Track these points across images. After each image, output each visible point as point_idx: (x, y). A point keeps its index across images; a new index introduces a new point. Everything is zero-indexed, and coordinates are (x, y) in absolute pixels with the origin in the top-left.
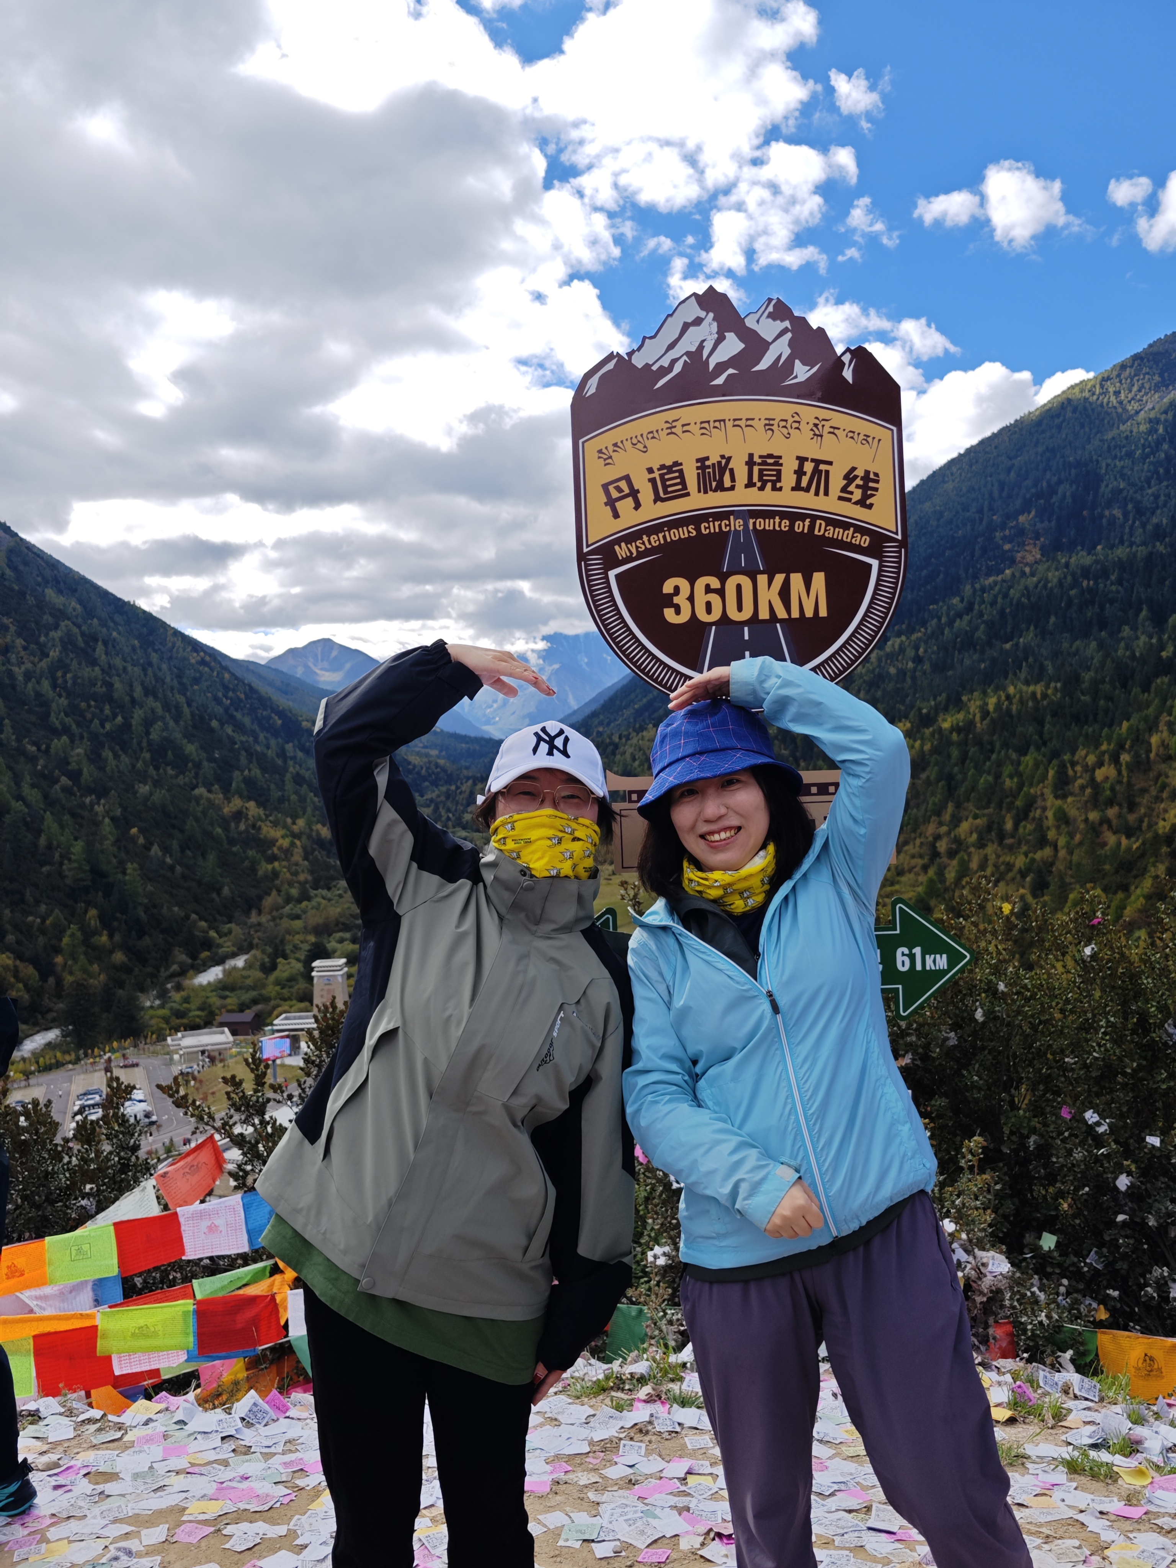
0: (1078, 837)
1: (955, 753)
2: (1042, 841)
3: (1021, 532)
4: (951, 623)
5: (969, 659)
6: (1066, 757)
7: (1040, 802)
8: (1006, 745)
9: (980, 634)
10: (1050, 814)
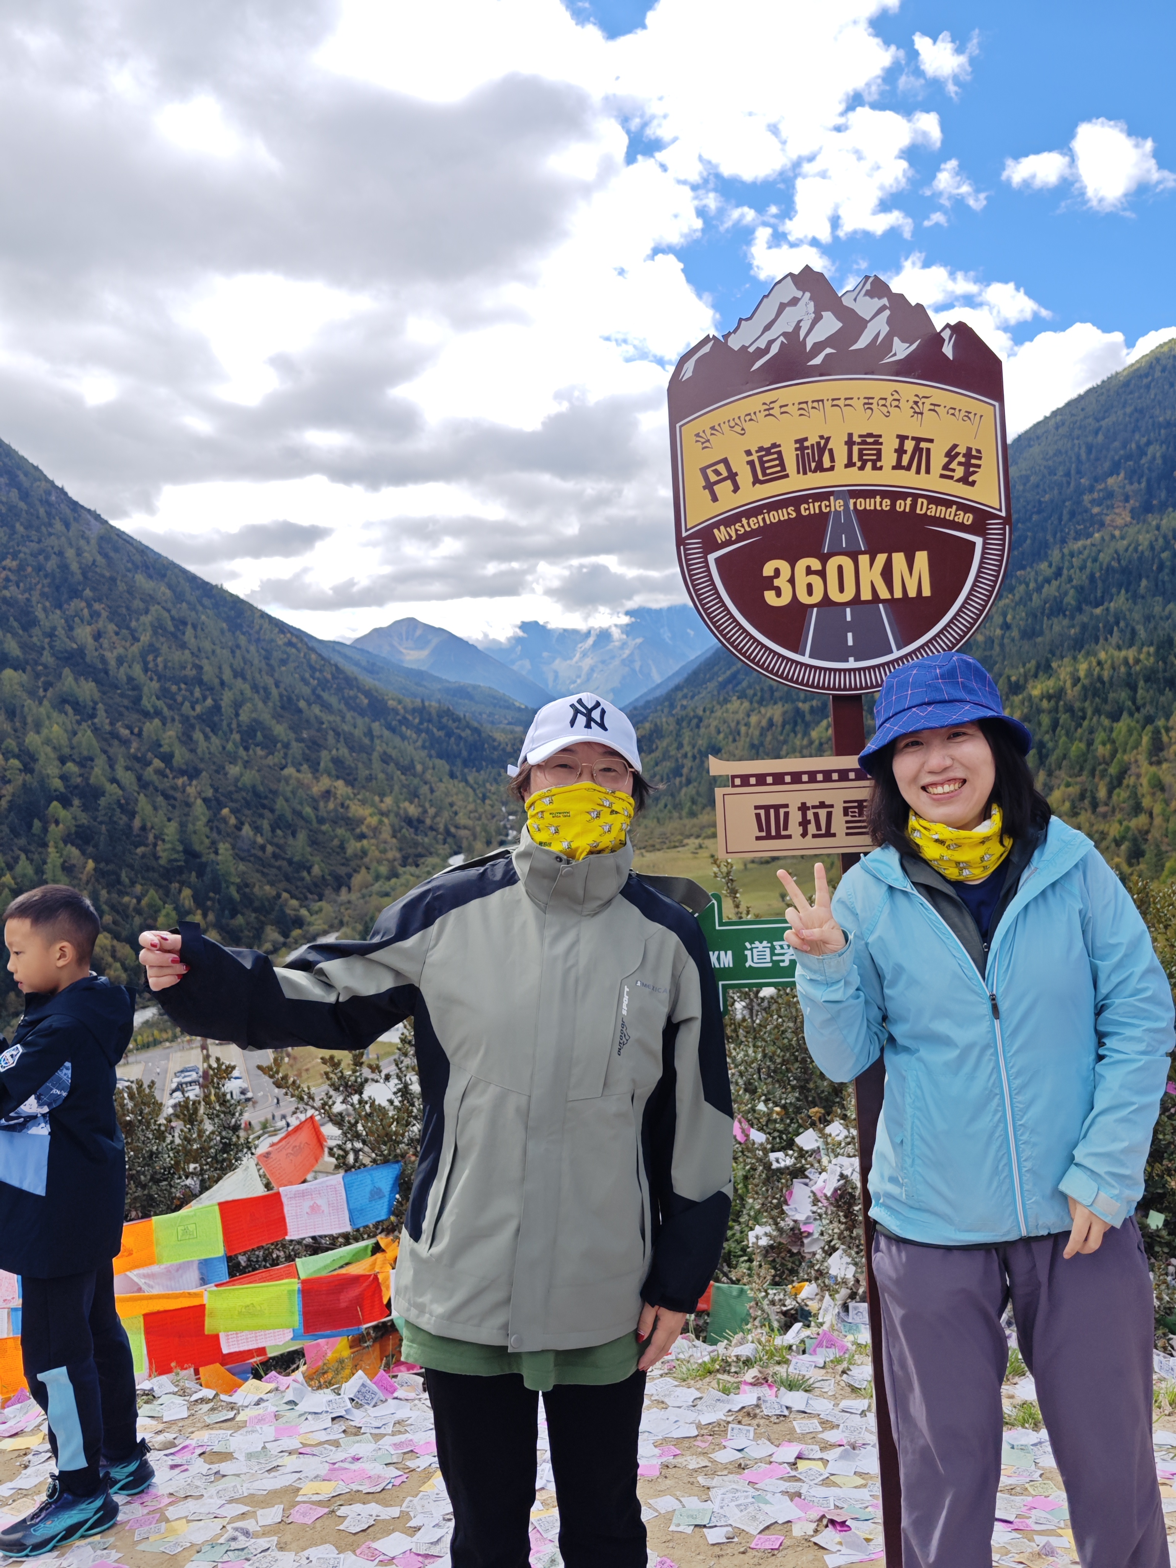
1: (1046, 720)
2: (1137, 809)
3: (1110, 495)
4: (1039, 589)
5: (1058, 626)
6: (1161, 723)
7: (1133, 769)
8: (1097, 711)
9: (1070, 599)
10: (1144, 781)
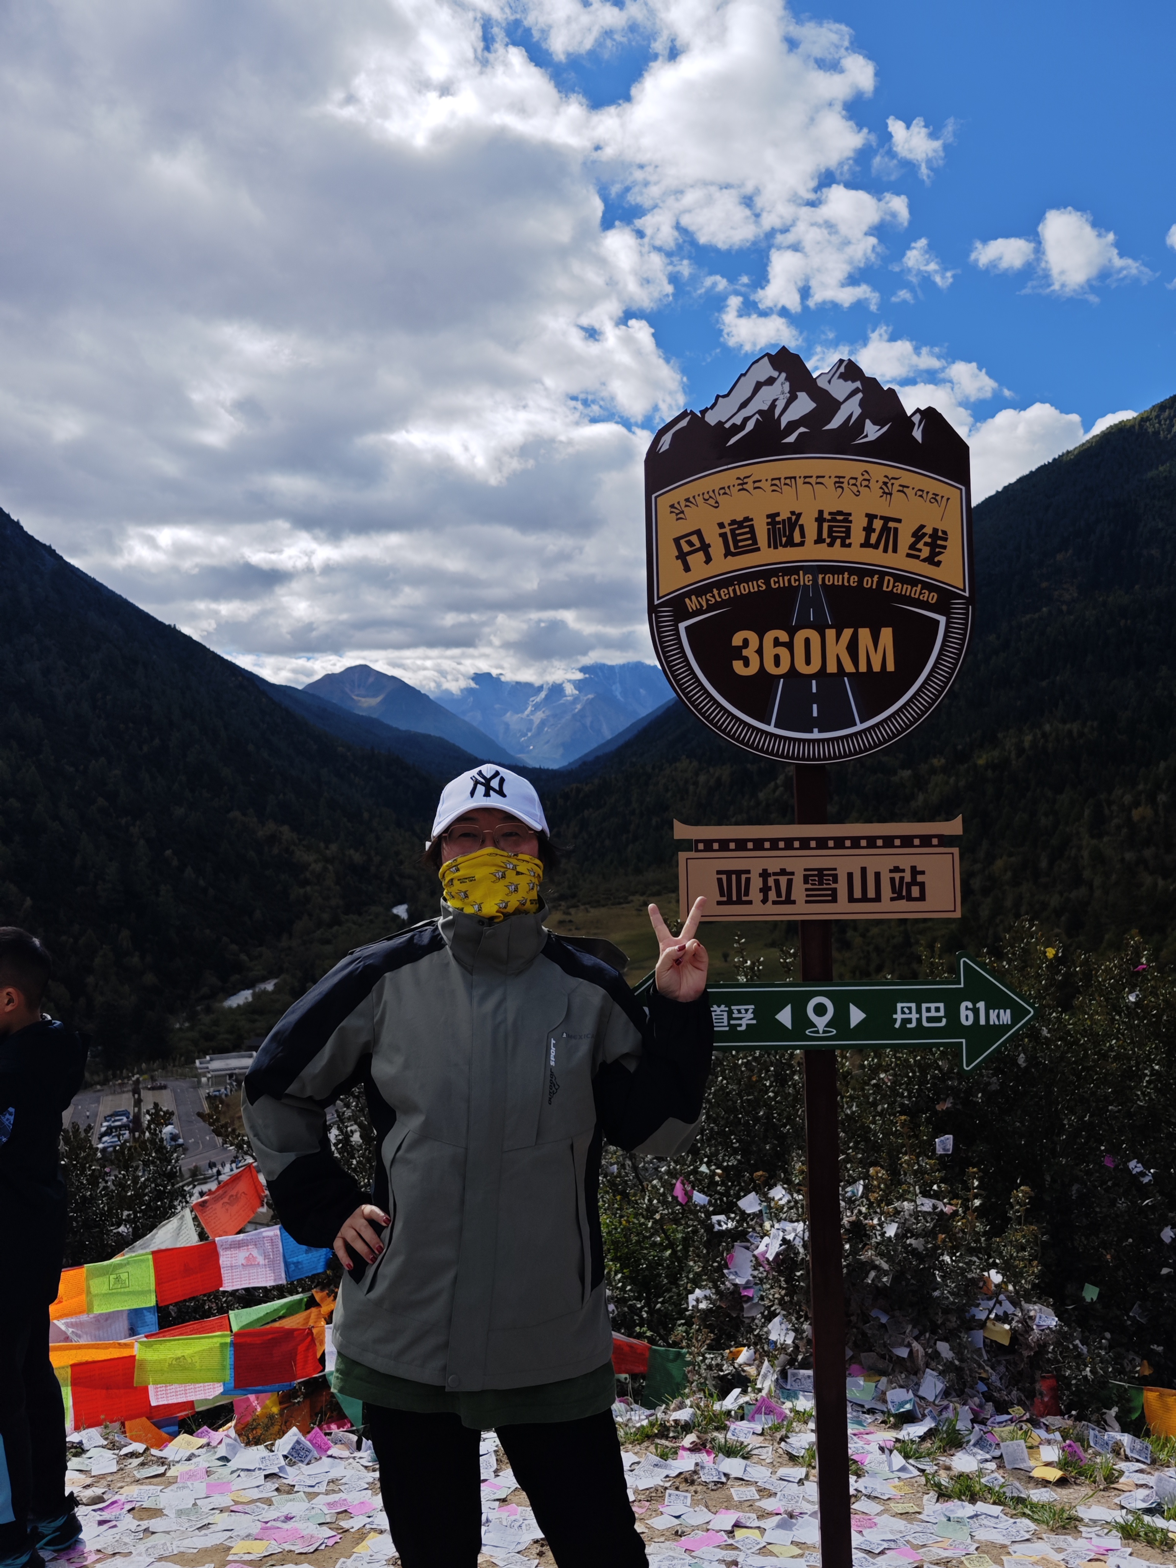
0: (1114, 877)
2: (1077, 880)
3: (1058, 570)
5: (1004, 697)
6: (1103, 796)
7: (1075, 841)
8: (1041, 783)
9: (1016, 671)
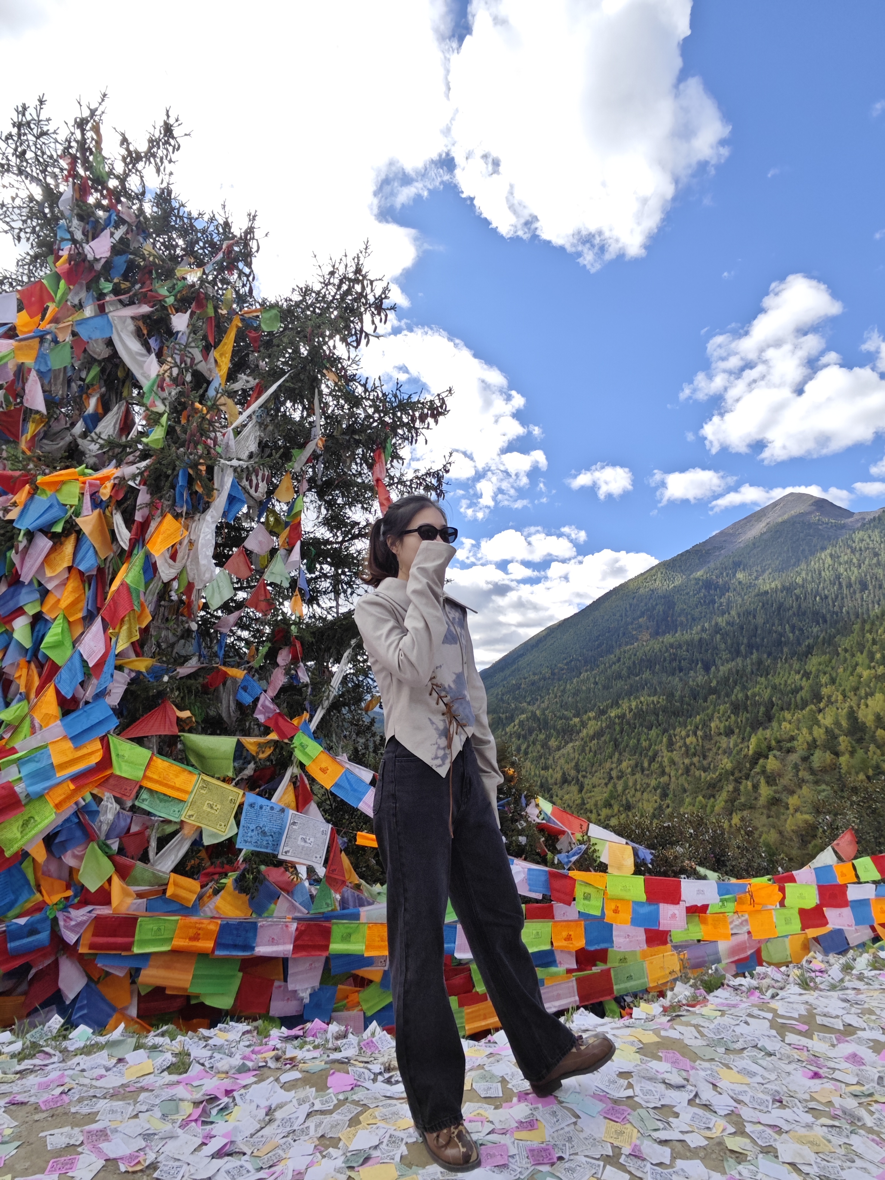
1: (618, 728)
4: (610, 667)
5: (620, 684)
6: (672, 732)
7: (660, 754)
8: (641, 725)
9: (624, 672)
10: (666, 760)
